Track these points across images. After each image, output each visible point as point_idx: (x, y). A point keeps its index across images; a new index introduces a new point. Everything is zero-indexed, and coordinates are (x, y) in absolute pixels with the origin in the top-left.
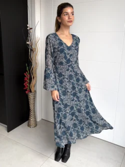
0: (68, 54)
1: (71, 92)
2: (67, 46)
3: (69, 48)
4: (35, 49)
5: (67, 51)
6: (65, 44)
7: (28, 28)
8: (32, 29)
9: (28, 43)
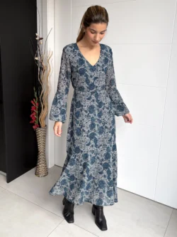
0: (91, 77)
1: (89, 131)
2: (90, 66)
3: (93, 69)
4: (47, 67)
5: (89, 73)
6: (87, 62)
7: (37, 38)
8: (42, 39)
9: (36, 59)
